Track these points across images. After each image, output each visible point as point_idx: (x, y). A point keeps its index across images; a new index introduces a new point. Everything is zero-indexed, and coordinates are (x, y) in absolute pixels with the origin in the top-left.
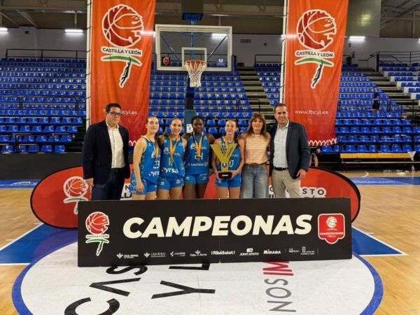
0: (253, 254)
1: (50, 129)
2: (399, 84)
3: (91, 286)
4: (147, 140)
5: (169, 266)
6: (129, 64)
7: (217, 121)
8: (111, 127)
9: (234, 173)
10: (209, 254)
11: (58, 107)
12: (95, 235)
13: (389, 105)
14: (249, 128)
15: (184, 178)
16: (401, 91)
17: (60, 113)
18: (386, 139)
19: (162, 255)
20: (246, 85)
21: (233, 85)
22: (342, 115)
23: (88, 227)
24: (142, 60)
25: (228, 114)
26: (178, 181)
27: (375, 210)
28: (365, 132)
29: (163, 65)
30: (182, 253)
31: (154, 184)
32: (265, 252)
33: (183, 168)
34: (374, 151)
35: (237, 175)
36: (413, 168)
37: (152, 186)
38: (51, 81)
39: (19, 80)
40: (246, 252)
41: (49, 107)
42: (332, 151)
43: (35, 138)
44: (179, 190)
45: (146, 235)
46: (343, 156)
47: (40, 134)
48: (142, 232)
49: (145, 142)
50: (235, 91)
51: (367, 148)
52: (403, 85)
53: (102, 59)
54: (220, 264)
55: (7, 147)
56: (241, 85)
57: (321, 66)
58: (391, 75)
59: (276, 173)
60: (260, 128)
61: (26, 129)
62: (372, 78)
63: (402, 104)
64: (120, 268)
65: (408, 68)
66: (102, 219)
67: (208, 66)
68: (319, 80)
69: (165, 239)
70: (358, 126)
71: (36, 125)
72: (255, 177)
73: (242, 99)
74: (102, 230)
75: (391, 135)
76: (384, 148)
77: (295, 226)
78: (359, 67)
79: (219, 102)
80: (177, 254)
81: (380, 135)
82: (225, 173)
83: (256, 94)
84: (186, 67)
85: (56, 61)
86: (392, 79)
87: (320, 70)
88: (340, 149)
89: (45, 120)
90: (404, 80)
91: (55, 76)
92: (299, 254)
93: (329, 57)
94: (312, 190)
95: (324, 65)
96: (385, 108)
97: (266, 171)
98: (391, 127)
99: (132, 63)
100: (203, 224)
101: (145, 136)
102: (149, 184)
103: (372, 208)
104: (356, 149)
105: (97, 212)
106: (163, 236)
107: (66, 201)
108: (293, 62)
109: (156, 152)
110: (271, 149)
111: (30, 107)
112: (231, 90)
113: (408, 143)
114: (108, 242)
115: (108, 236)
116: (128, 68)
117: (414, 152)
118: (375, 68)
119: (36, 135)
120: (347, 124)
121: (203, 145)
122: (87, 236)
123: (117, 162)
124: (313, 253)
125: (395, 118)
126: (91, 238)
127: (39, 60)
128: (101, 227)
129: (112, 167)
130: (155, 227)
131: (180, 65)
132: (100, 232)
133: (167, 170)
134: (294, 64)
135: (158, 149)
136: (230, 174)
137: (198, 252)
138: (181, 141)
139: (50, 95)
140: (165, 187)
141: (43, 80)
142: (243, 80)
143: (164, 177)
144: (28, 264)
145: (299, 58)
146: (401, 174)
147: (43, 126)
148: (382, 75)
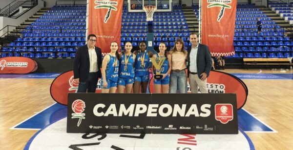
0: (173, 129)
1: (75, 44)
2: (282, 15)
3: (69, 147)
4: (110, 56)
5: (120, 134)
6: (110, 10)
7: (168, 39)
8: (90, 47)
9: (164, 75)
10: (145, 128)
11: (81, 32)
12: (77, 113)
13: (275, 28)
14: (174, 48)
15: (134, 78)
16: (283, 19)
17: (82, 35)
18: (274, 49)
19: (116, 127)
20: (186, 17)
21: (179, 17)
22: (245, 34)
23: (73, 109)
24: (118, 7)
25: (175, 34)
26: (130, 80)
27: (262, 97)
28: (260, 45)
29: (132, 9)
30: (128, 127)
31: (115, 82)
32: (181, 128)
33: (133, 72)
34: (265, 56)
35: (167, 77)
36: (291, 67)
37: (113, 83)
38: (78, 18)
39: (62, 17)
40: (168, 127)
41: (76, 31)
42: (238, 57)
43: (67, 49)
44: (130, 86)
45: (106, 114)
46: (245, 60)
47: (70, 47)
48: (105, 113)
49: (109, 57)
50: (180, 21)
51: (261, 54)
52: (284, 16)
53: (95, 7)
54: (152, 135)
55: (51, 54)
56: (184, 17)
57: (223, 8)
58: (276, 9)
59: (191, 75)
60: (181, 48)
61: (63, 44)
62: (264, 11)
63: (283, 27)
64: (91, 135)
65: (287, 5)
66: (81, 104)
67: (158, 9)
68: (222, 16)
69: (118, 117)
70: (255, 41)
71: (68, 42)
72: (178, 78)
73: (184, 25)
74: (81, 110)
75: (276, 47)
76: (272, 55)
77: (200, 111)
78: (256, 5)
79: (170, 27)
80: (125, 127)
81: (269, 47)
82: (158, 76)
83: (192, 22)
84: (145, 9)
85: (81, 6)
86: (277, 12)
87: (222, 10)
88: (243, 55)
89: (73, 39)
90: (285, 12)
91: (81, 15)
92: (202, 130)
93: (228, 3)
94: (217, 86)
95: (225, 7)
96: (273, 30)
97: (185, 74)
98: (277, 42)
99: (112, 9)
100: (141, 109)
101: (109, 54)
102: (112, 82)
103: (260, 96)
104: (254, 56)
105: (79, 100)
106: (117, 115)
107: (70, 89)
108: (206, 6)
109: (116, 63)
110: (188, 60)
111: (66, 32)
112: (178, 20)
113: (288, 52)
114: (84, 118)
115: (84, 114)
116: (109, 12)
117: (292, 58)
118: (266, 6)
119: (67, 47)
120: (248, 40)
121: (145, 58)
122: (73, 114)
123: (93, 68)
124: (212, 129)
125: (280, 36)
126: (75, 115)
127: (73, 7)
128: (81, 109)
129: (90, 72)
130: (112, 110)
131: (142, 9)
132: (80, 112)
133: (123, 74)
134: (206, 8)
135: (117, 61)
136: (161, 76)
137: (138, 127)
138: (132, 56)
139: (77, 25)
140: (122, 84)
141: (74, 17)
142: (185, 14)
143: (121, 78)
144: (40, 129)
145: (210, 4)
146: (283, 71)
147: (72, 42)
148: (271, 10)
